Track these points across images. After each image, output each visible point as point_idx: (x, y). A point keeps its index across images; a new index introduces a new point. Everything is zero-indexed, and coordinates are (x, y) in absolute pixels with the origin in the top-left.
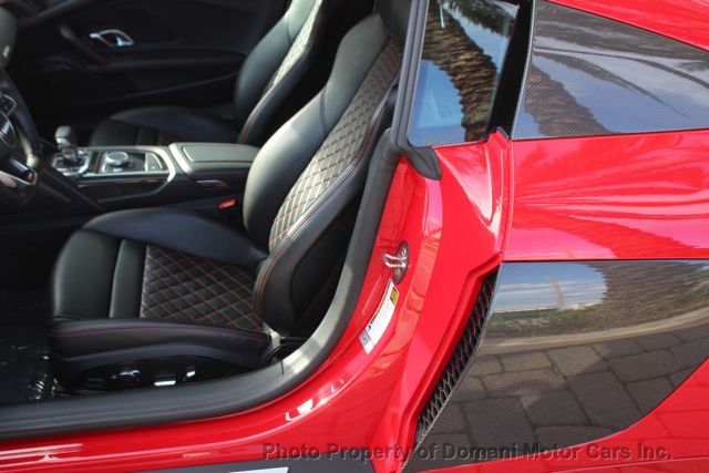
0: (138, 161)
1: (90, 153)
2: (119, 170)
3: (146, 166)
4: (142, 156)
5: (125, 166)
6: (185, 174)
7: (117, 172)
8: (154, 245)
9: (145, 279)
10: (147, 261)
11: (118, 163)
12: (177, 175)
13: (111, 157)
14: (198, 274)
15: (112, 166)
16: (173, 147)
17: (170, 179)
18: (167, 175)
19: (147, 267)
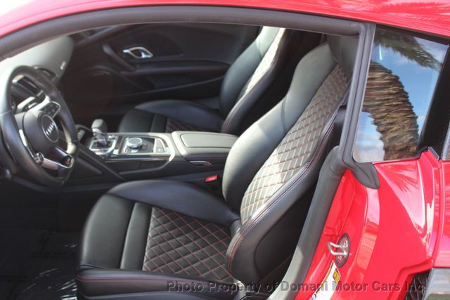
0: (149, 144)
1: (117, 137)
2: (136, 151)
3: (155, 149)
4: (152, 140)
5: (140, 148)
6: (182, 156)
7: (134, 152)
8: (159, 207)
9: (150, 234)
10: (152, 219)
11: (135, 146)
12: (175, 157)
13: (130, 142)
14: (189, 231)
15: (131, 148)
16: (175, 134)
17: (170, 159)
18: (169, 156)
19: (152, 225)
